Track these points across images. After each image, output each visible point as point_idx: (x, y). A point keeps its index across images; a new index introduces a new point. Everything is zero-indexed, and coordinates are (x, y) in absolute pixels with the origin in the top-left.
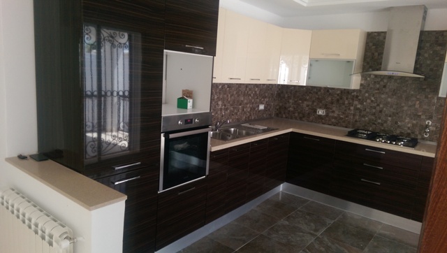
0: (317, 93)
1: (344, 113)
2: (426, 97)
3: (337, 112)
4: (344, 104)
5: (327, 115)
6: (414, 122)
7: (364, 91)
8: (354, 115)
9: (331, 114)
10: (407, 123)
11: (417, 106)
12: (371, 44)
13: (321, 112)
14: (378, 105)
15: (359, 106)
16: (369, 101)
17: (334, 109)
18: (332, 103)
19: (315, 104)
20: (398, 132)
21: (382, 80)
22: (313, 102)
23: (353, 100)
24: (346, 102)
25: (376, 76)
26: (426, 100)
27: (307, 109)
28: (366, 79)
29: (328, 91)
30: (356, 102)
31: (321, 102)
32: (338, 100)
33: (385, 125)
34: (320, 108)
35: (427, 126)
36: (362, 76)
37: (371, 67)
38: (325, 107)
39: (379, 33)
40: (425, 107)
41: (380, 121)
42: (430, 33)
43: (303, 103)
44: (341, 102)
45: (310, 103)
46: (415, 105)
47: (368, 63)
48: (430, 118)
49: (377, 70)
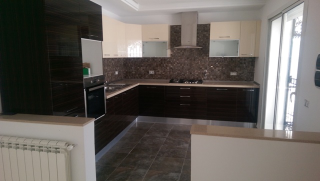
0: (148, 62)
1: (164, 71)
2: (203, 58)
3: (160, 71)
4: (163, 66)
5: (155, 74)
6: (199, 72)
7: (173, 58)
8: (170, 72)
9: (157, 73)
10: (196, 73)
11: (199, 63)
12: (173, 32)
13: (151, 72)
14: (181, 65)
15: (171, 67)
16: (176, 63)
17: (159, 70)
18: (157, 66)
19: (148, 68)
20: (192, 78)
21: (181, 51)
22: (146, 67)
23: (168, 63)
24: (165, 65)
25: (178, 49)
26: (203, 60)
27: (143, 71)
28: (173, 52)
29: (154, 60)
30: (170, 65)
31: (151, 66)
32: (160, 65)
33: (186, 75)
34: (151, 70)
35: (205, 73)
36: (171, 50)
37: (175, 45)
38: (154, 69)
39: (177, 26)
40: (203, 63)
41: (183, 73)
42: (201, 25)
43: (140, 68)
44: (162, 65)
45: (145, 68)
46: (198, 63)
47: (173, 43)
48: (206, 69)
49: (178, 46)
